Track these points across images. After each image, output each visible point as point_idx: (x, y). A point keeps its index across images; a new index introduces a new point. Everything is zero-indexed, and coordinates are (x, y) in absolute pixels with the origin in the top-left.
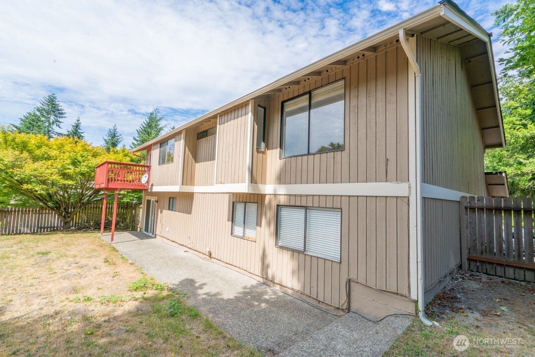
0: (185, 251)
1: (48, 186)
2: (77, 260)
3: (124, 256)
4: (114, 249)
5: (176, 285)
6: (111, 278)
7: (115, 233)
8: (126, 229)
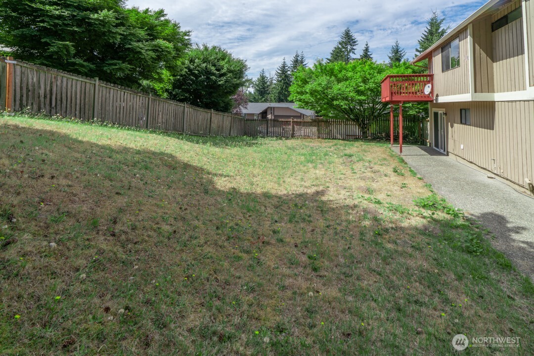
0: (489, 177)
1: (349, 101)
2: (372, 165)
3: (412, 169)
4: (403, 161)
5: (475, 216)
6: (399, 188)
7: (403, 146)
8: (415, 142)
